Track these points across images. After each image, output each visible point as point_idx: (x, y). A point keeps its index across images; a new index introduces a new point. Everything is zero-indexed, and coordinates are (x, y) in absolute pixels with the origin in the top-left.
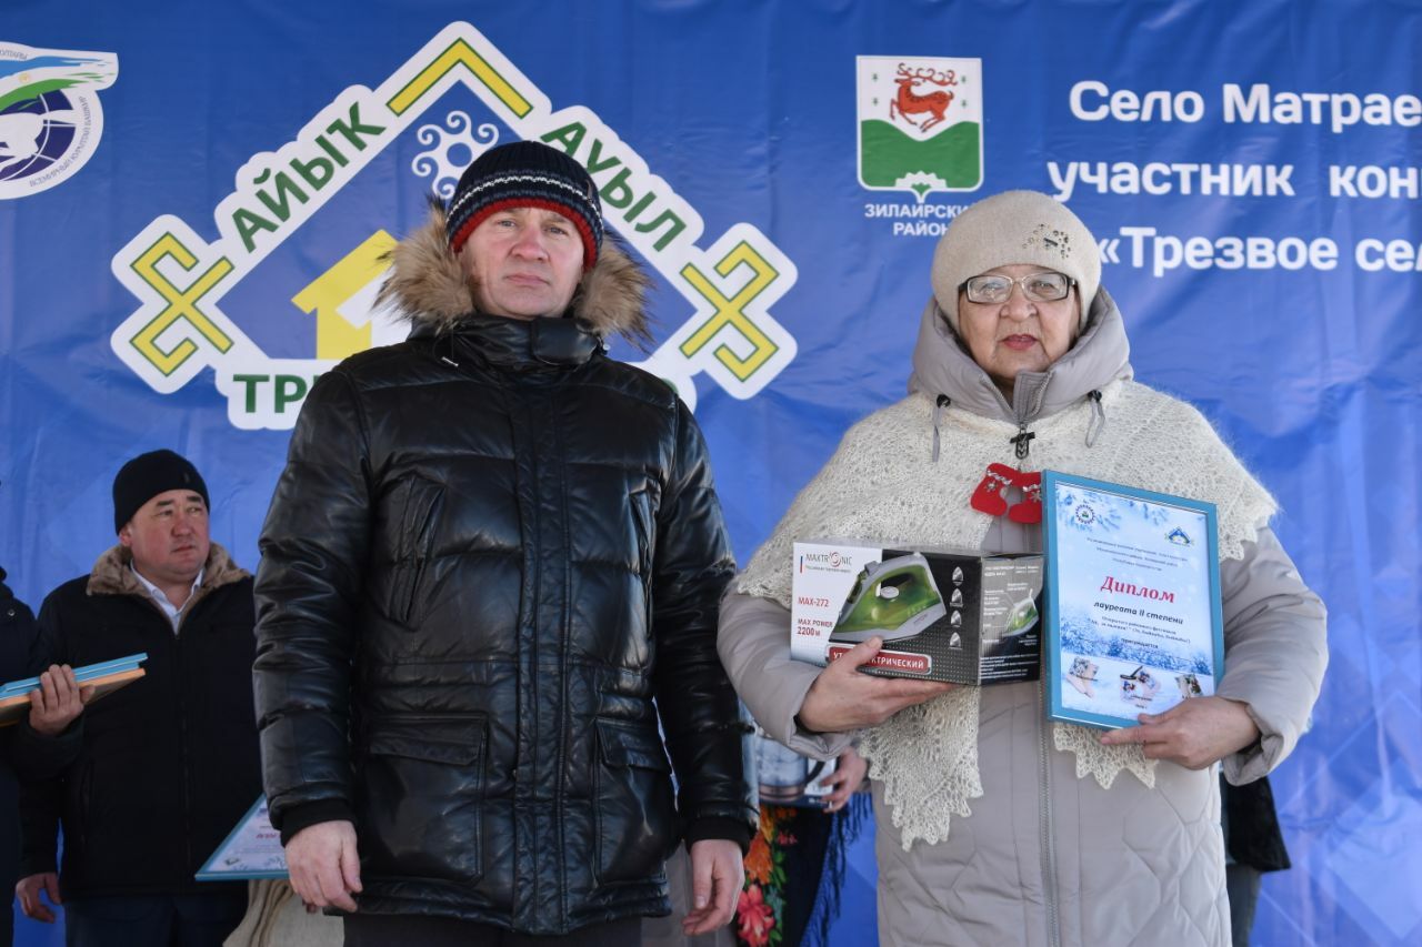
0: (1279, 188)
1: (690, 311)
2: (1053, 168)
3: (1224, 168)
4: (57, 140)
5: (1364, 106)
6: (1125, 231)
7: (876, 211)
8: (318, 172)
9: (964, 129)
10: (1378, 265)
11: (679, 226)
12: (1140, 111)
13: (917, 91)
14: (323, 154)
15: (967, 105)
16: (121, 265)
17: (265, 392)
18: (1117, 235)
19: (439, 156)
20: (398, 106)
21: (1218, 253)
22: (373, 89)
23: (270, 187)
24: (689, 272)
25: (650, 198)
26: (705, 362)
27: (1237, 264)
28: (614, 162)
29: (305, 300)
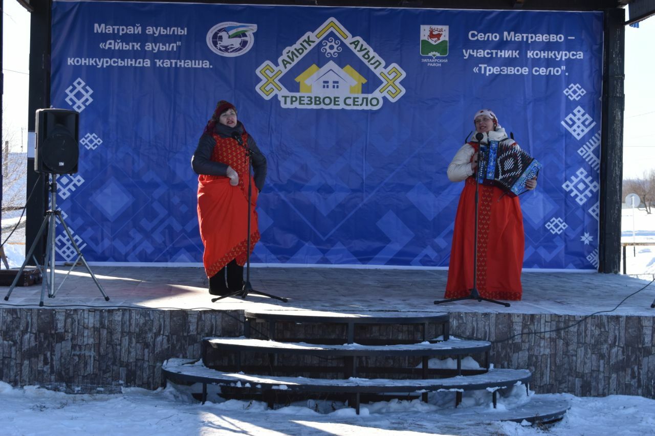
0: (515, 56)
1: (382, 82)
2: (464, 51)
3: (503, 51)
4: (244, 44)
5: (536, 37)
6: (480, 65)
7: (425, 60)
8: (301, 51)
9: (444, 42)
10: (538, 73)
11: (380, 64)
12: (484, 38)
13: (434, 33)
14: (301, 47)
15: (445, 37)
16: (258, 72)
17: (289, 100)
18: (478, 66)
19: (327, 47)
20: (318, 36)
21: (501, 70)
22: (313, 32)
23: (290, 54)
24: (382, 74)
25: (374, 57)
26: (385, 94)
27: (505, 73)
28: (366, 49)
29: (298, 79)
